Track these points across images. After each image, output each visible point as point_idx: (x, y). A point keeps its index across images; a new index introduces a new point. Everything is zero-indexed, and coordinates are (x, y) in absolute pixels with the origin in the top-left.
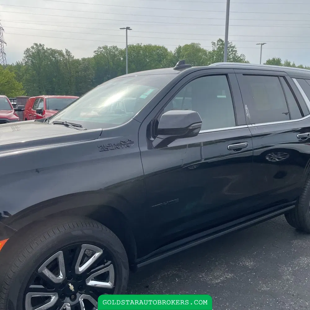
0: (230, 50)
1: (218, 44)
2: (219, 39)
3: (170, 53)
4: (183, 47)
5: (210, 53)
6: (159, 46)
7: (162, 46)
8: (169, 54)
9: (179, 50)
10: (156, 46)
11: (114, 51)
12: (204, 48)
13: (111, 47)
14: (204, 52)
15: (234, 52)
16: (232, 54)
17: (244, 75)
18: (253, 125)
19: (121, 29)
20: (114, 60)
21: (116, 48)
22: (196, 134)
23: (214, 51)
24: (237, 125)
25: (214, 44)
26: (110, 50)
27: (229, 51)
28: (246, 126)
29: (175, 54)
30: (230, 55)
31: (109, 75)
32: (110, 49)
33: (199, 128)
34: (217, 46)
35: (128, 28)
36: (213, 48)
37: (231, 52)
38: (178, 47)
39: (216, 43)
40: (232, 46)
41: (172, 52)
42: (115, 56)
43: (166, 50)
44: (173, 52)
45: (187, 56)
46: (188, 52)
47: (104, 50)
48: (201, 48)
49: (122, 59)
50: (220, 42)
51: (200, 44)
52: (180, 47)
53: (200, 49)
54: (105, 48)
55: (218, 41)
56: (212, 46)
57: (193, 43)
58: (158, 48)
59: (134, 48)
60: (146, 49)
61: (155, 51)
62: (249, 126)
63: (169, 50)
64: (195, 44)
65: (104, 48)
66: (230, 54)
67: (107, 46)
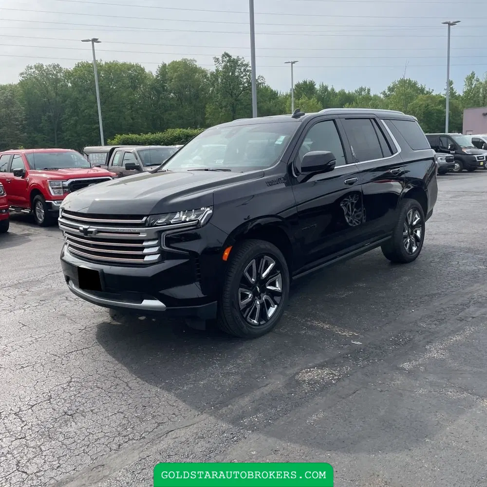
0: (242, 70)
1: (223, 61)
2: (225, 53)
3: (149, 75)
4: (169, 65)
5: (212, 74)
6: (130, 63)
7: (136, 64)
8: (148, 77)
9: (164, 69)
10: (124, 64)
11: (55, 72)
12: (203, 68)
13: (50, 66)
14: (203, 73)
15: (248, 73)
16: (245, 75)
17: (346, 119)
18: (359, 163)
19: (83, 41)
20: (56, 86)
21: (58, 67)
22: (333, 169)
23: (217, 70)
24: (347, 164)
25: (217, 60)
26: (48, 71)
27: (241, 72)
28: (354, 164)
29: (158, 76)
30: (242, 77)
31: (49, 112)
32: (47, 69)
33: (334, 164)
34: (223, 64)
35: (95, 40)
36: (217, 67)
37: (244, 73)
38: (161, 65)
39: (221, 59)
40: (244, 63)
41: (151, 73)
42: (57, 80)
43: (143, 70)
44: (155, 74)
45: (176, 80)
46: (179, 73)
47: (37, 71)
48: (198, 67)
49: (70, 85)
50: (226, 58)
51: (196, 61)
52: (164, 66)
53: (196, 68)
54: (39, 67)
55: (223, 56)
56: (215, 64)
57: (185, 59)
58: (130, 67)
59: (89, 67)
60: (109, 69)
61: (124, 72)
62: (356, 164)
63: (147, 71)
64: (188, 61)
65: (36, 67)
66: (242, 75)
67: (42, 65)
